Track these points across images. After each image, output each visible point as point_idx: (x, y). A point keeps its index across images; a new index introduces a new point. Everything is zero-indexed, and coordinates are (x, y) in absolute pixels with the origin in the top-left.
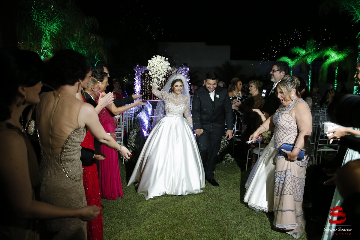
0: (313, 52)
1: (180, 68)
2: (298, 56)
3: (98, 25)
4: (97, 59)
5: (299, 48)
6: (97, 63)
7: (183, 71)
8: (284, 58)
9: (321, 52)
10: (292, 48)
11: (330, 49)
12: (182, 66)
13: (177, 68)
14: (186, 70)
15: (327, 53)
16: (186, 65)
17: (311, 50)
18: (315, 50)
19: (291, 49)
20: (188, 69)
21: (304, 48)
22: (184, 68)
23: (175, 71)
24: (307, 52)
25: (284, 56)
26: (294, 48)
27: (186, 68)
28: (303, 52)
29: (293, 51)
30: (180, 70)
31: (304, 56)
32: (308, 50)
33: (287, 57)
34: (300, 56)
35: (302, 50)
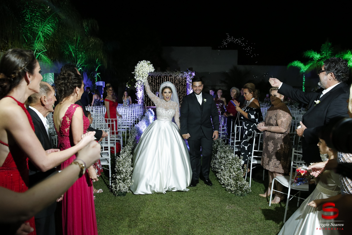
0: (329, 56)
1: (185, 73)
2: (312, 60)
3: (98, 27)
4: (98, 63)
5: (313, 51)
6: (98, 67)
7: (188, 76)
8: (296, 63)
9: (338, 56)
10: (305, 51)
11: (350, 52)
12: (187, 71)
13: (182, 73)
14: (191, 75)
15: (346, 57)
16: (191, 70)
17: (326, 54)
18: (331, 54)
19: (304, 53)
20: (194, 74)
21: (319, 52)
22: (189, 73)
23: (180, 76)
24: (321, 55)
25: (296, 61)
26: (307, 52)
27: (191, 73)
28: (317, 56)
29: (306, 55)
30: (185, 75)
31: (318, 60)
32: (324, 54)
33: (300, 61)
34: (314, 60)
35: (317, 54)
